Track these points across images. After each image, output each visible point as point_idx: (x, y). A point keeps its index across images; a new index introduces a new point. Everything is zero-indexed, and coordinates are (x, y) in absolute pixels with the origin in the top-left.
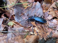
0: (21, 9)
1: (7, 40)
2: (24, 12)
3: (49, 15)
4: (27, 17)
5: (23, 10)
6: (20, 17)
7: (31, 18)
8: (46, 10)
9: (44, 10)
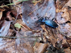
0: (30, 7)
1: (16, 47)
2: (33, 10)
3: (62, 17)
4: (36, 17)
5: (32, 7)
6: (28, 17)
7: (41, 21)
8: (59, 9)
9: (58, 9)
